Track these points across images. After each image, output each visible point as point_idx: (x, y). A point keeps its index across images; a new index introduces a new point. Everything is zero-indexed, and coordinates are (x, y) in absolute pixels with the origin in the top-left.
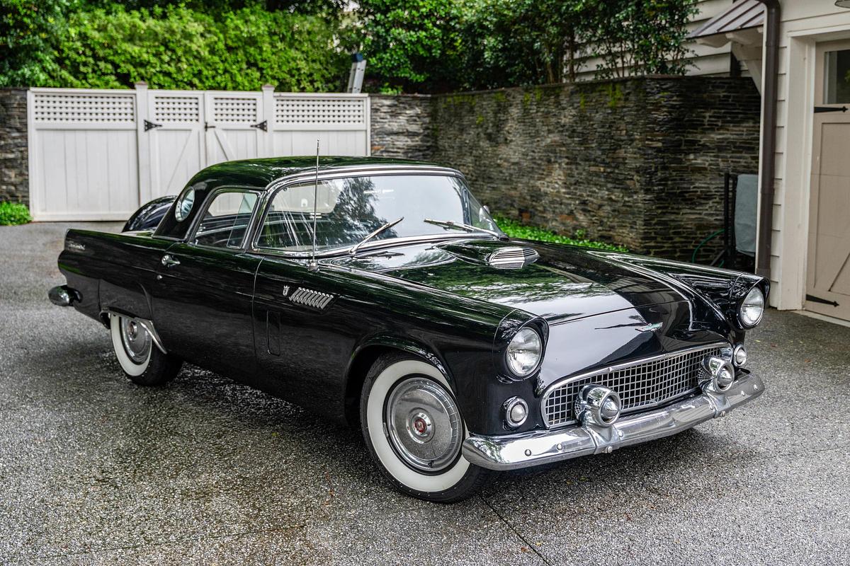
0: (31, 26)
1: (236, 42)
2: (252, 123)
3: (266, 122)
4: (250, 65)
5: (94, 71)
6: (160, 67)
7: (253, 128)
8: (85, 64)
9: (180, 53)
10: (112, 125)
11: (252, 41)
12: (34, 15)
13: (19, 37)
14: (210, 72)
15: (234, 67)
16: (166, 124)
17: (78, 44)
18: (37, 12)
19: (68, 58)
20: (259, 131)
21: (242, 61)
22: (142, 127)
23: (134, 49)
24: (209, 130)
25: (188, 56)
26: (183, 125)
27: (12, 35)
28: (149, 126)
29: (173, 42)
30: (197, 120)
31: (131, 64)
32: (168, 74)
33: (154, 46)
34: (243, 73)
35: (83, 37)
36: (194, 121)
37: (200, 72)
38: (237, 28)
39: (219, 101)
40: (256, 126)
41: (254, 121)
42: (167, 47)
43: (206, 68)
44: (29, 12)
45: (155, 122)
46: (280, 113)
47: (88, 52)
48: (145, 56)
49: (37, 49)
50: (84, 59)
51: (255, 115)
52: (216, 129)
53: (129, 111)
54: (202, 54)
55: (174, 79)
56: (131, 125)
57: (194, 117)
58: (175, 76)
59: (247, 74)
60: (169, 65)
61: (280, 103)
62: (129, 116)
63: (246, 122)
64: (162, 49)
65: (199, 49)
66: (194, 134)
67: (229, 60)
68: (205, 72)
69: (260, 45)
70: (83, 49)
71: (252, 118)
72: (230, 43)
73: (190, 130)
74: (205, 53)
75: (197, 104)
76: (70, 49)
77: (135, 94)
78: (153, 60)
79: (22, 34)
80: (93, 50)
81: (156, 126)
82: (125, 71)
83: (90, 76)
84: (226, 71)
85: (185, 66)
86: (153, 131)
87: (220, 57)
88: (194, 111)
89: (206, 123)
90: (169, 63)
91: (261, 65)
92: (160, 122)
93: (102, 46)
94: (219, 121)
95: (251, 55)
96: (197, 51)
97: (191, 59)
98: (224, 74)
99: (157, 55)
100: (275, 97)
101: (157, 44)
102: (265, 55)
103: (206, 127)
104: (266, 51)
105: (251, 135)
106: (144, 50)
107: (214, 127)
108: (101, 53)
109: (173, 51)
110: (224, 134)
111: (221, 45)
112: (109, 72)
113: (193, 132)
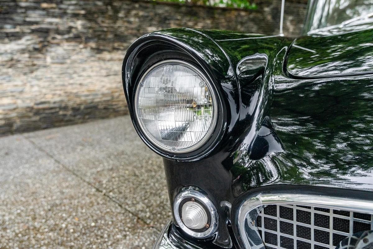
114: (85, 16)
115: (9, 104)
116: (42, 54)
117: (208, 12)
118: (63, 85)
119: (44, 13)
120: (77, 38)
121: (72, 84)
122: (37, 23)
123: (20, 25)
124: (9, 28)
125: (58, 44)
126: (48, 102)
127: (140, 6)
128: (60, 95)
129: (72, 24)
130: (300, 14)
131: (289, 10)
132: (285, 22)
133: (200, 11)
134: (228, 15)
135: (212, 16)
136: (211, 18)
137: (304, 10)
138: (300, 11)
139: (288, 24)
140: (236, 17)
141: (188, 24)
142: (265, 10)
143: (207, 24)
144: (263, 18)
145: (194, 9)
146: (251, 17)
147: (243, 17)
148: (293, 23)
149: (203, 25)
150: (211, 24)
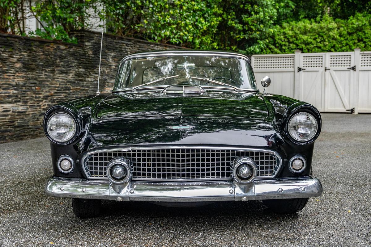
0: (254, 29)
1: (352, 30)
2: (348, 67)
3: (355, 66)
4: (359, 41)
5: (288, 48)
6: (316, 44)
7: (349, 70)
8: (285, 45)
9: (325, 37)
10: (284, 69)
11: (360, 29)
12: (255, 24)
13: (250, 34)
14: (340, 45)
15: (351, 42)
16: (307, 69)
17: (282, 37)
18: (256, 23)
19: (278, 43)
20: (352, 71)
21: (355, 39)
22: (296, 70)
23: (305, 37)
24: (327, 71)
25: (329, 39)
26: (315, 69)
27: (247, 34)
28: (300, 70)
29: (322, 33)
30: (322, 66)
31: (304, 44)
32: (320, 47)
33: (314, 35)
34: (356, 45)
35: (284, 34)
36: (320, 67)
37: (334, 45)
38: (352, 23)
39: (333, 57)
40: (350, 68)
41: (350, 66)
42: (320, 36)
43: (338, 44)
44: (253, 24)
45: (302, 68)
46: (363, 62)
47: (286, 40)
48: (309, 40)
49: (257, 39)
50: (284, 43)
51: (350, 63)
52: (330, 71)
53: (292, 63)
54: (335, 37)
55: (322, 49)
56: (292, 69)
57: (320, 65)
58: (322, 48)
59: (358, 45)
60: (321, 43)
61: (364, 57)
62: (292, 66)
63: (346, 67)
64: (317, 36)
65: (334, 35)
66: (320, 73)
67: (349, 38)
68: (337, 46)
69: (364, 30)
70: (284, 39)
71: (348, 64)
72: (349, 30)
73: (318, 71)
74: (337, 37)
75: (322, 59)
76: (279, 39)
77: (294, 56)
78: (313, 42)
79: (251, 33)
80: (288, 39)
81: (303, 69)
82: (301, 47)
83: (287, 50)
84: (347, 44)
85: (327, 43)
86: (301, 72)
87: (344, 37)
88: (321, 62)
89: (326, 68)
90: (320, 42)
91: (365, 40)
92: (305, 68)
93: (291, 36)
94: (332, 67)
95: (360, 36)
96: (333, 36)
97: (331, 40)
98: (346, 46)
99: (315, 39)
100: (360, 54)
101: (315, 34)
102: (367, 35)
103: (326, 70)
104: (367, 33)
105: (347, 73)
106: (309, 37)
107: (329, 69)
108: (291, 40)
109: (322, 37)
110: (334, 72)
111: (345, 32)
112: (294, 48)
113: (319, 72)
130: (123, 49)
131: (112, 45)
132: (107, 58)
133: (16, 41)
134: (47, 47)
135: (30, 48)
136: (29, 50)
137: (127, 46)
138: (123, 47)
139: (110, 59)
140: (55, 50)
141: (2, 54)
142: (86, 44)
143: (23, 55)
144: (83, 52)
145: (9, 39)
146: (71, 50)
147: (63, 50)
148: (116, 59)
149: (18, 57)
150: (28, 56)
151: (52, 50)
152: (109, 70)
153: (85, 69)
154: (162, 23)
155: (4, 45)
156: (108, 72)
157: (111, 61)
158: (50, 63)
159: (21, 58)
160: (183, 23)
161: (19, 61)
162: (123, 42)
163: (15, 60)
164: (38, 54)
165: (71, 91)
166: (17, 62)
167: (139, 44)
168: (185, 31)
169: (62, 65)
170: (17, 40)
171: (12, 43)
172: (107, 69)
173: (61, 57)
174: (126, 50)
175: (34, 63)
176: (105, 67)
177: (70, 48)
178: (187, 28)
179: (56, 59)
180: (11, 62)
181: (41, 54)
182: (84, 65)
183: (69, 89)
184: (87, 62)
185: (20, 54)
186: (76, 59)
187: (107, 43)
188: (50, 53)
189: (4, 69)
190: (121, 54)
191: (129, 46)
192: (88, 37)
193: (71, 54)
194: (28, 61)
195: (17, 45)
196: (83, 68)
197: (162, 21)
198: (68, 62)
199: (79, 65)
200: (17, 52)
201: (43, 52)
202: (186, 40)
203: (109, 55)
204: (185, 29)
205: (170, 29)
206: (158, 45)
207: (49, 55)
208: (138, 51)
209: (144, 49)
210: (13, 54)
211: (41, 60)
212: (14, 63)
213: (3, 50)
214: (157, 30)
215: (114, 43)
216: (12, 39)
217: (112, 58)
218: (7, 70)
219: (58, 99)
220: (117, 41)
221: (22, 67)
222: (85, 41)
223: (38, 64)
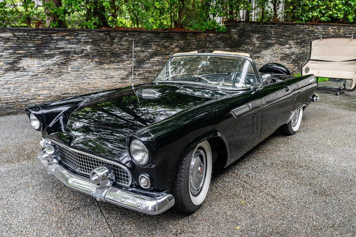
114: (92, 42)
115: (47, 94)
116: (66, 66)
117: (181, 35)
118: (78, 84)
119: (67, 42)
120: (87, 56)
121: (83, 83)
122: (63, 48)
123: (53, 50)
124: (47, 52)
125: (75, 60)
126: (69, 93)
127: (129, 34)
128: (76, 90)
129: (84, 48)
130: (267, 31)
131: (257, 29)
132: (252, 39)
133: (175, 35)
134: (199, 36)
135: (185, 38)
136: (184, 39)
137: (271, 28)
138: (267, 29)
139: (255, 39)
140: (206, 37)
141: (165, 44)
142: (232, 30)
143: (180, 43)
144: (229, 37)
145: (170, 33)
146: (219, 36)
147: (212, 37)
148: (259, 39)
149: (177, 44)
150: (184, 43)
151: (202, 37)
152: (253, 48)
153: (231, 48)
154: (310, 6)
155: (166, 38)
156: (252, 49)
157: (254, 41)
158: (201, 46)
159: (179, 45)
160: (332, 4)
161: (177, 47)
162: (267, 26)
163: (174, 46)
164: (192, 41)
165: (218, 64)
166: (176, 48)
167: (284, 26)
168: (335, 10)
169: (211, 47)
170: (175, 33)
171: (172, 36)
172: (251, 47)
173: (210, 42)
174: (270, 31)
175: (188, 47)
176: (250, 45)
177: (218, 35)
178: (337, 8)
179: (206, 43)
180: (171, 48)
181: (194, 41)
182: (229, 45)
183: (217, 62)
184: (232, 43)
185: (178, 42)
186: (222, 42)
187: (252, 28)
188: (201, 39)
189: (167, 52)
190: (265, 35)
191: (274, 28)
192: (234, 25)
193: (218, 39)
194: (184, 46)
195: (176, 37)
196: (229, 48)
197: (310, 5)
198: (216, 44)
199: (225, 45)
200: (175, 41)
201: (196, 39)
202: (337, 17)
203: (253, 36)
204: (335, 8)
205: (318, 10)
206: (303, 24)
207: (200, 41)
208: (282, 31)
209: (289, 29)
210: (173, 43)
211: (195, 45)
212: (174, 48)
213: (165, 41)
214: (304, 13)
215: (259, 27)
216: (172, 33)
217: (256, 38)
218: (168, 53)
219: (207, 69)
220: (262, 26)
221: (179, 50)
222: (231, 28)
223: (192, 48)
